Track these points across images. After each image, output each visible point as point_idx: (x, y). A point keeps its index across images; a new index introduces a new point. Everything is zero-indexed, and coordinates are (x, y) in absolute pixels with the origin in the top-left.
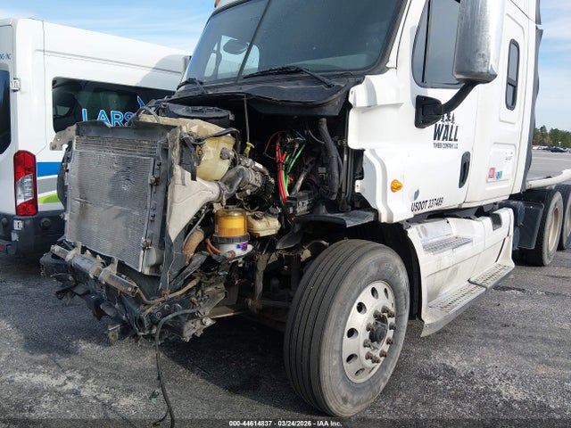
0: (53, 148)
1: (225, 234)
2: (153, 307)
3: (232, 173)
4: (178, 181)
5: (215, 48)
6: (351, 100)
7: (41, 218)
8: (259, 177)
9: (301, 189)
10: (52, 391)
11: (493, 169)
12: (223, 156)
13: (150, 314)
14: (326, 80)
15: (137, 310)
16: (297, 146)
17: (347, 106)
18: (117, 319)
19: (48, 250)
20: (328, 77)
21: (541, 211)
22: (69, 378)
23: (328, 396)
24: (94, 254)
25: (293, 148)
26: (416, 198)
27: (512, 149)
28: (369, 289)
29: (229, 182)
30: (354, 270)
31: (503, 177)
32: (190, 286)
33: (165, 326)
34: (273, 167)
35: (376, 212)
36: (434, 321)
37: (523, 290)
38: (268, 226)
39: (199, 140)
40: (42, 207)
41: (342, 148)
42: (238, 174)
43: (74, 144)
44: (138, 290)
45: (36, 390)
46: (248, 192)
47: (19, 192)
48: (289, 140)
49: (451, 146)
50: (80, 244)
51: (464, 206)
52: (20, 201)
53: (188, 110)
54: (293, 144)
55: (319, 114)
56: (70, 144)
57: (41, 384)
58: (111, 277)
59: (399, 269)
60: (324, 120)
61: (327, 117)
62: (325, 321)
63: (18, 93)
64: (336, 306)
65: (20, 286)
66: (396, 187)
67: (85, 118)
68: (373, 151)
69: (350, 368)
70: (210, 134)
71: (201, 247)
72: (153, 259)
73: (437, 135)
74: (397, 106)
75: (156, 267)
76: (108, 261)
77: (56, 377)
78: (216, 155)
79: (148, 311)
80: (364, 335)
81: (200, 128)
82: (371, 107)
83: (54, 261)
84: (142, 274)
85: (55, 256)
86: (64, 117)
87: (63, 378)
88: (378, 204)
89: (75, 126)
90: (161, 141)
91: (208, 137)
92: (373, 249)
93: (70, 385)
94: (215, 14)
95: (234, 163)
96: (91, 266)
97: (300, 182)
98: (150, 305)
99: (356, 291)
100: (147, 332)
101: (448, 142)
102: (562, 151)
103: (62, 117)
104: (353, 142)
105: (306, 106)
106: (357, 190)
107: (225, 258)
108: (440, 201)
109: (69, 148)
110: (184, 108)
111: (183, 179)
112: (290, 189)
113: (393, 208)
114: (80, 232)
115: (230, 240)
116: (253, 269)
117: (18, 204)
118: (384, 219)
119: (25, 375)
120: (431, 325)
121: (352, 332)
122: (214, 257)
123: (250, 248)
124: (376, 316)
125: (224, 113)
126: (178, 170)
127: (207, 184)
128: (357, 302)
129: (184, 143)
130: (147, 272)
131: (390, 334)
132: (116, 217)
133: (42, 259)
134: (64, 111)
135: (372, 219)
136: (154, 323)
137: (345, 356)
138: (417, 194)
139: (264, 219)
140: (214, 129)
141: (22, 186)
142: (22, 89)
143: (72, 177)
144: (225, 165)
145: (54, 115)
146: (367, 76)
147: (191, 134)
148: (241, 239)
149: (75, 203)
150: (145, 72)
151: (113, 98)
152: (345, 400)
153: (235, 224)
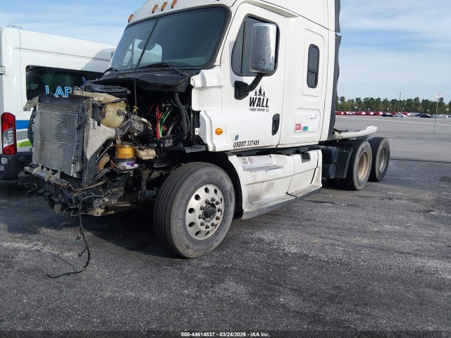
0: (25, 110)
1: (121, 157)
2: (78, 193)
3: (125, 123)
4: (92, 127)
5: (130, 48)
6: (192, 83)
7: (19, 156)
8: (142, 126)
9: (171, 133)
10: (25, 250)
11: (300, 125)
12: (119, 113)
13: (76, 196)
14: (180, 72)
15: (69, 195)
16: (167, 109)
17: (190, 88)
18: (60, 202)
19: (22, 170)
20: (180, 70)
21: (350, 153)
22: (35, 245)
23: (176, 243)
24: (48, 169)
25: (165, 110)
26: (236, 139)
27: (317, 113)
28: (203, 188)
29: (122, 128)
30: (191, 176)
31: (309, 130)
32: (99, 184)
33: (84, 202)
34: (153, 121)
35: (206, 145)
36: (250, 210)
37: (333, 203)
38: (148, 154)
39: (103, 105)
40: (19, 149)
41: (189, 110)
42: (128, 124)
43: (37, 107)
44: (70, 185)
45: (16, 250)
46: (136, 134)
47: (5, 140)
48: (163, 105)
49: (264, 110)
50: (40, 165)
51: (279, 147)
52: (5, 145)
53: (102, 88)
54: (165, 107)
55: (174, 91)
56: (35, 107)
57: (19, 247)
58: (57, 179)
59: (225, 179)
60: (177, 94)
61: (179, 93)
62: (173, 202)
63: (4, 76)
64: (180, 195)
65: (5, 201)
66: (219, 132)
67: (48, 92)
68: (205, 112)
69: (192, 231)
70: (110, 101)
71: (107, 165)
72: (78, 169)
73: (252, 103)
74: (220, 87)
75: (80, 173)
76: (55, 172)
77: (28, 244)
78: (115, 113)
79: (76, 195)
80: (198, 212)
81: (105, 98)
82: (204, 88)
83: (26, 175)
84: (72, 177)
85: (27, 173)
86: (34, 91)
87: (31, 245)
88: (208, 142)
89: (38, 97)
90: (82, 105)
91: (109, 103)
92: (205, 166)
93: (35, 248)
94: (128, 27)
95: (127, 118)
96: (46, 175)
97: (170, 130)
98: (76, 192)
99: (193, 187)
100: (75, 207)
101: (261, 108)
102: (429, 117)
103: (33, 91)
104: (195, 107)
105: (165, 86)
106: (196, 134)
107: (120, 170)
108: (257, 142)
109: (34, 110)
110: (100, 86)
111: (94, 126)
112: (164, 134)
113: (217, 143)
114: (41, 158)
115: (123, 160)
116: (140, 178)
117: (4, 147)
118: (211, 149)
119: (9, 243)
120: (248, 213)
121: (191, 210)
122: (114, 169)
123: (136, 165)
124: (207, 202)
125: (124, 89)
126: (91, 121)
127: (108, 129)
128: (195, 194)
129: (94, 106)
130: (75, 176)
131: (218, 214)
132: (59, 148)
133: (19, 175)
134: (34, 86)
135: (204, 150)
136: (78, 202)
137: (187, 223)
138: (237, 137)
139: (146, 150)
140: (113, 98)
141: (6, 136)
142: (6, 73)
143: (36, 127)
144: (121, 119)
145: (27, 90)
146: (202, 71)
147: (99, 102)
148: (129, 160)
149: (37, 141)
150: (88, 61)
151: (68, 78)
152: (188, 247)
153: (127, 151)
